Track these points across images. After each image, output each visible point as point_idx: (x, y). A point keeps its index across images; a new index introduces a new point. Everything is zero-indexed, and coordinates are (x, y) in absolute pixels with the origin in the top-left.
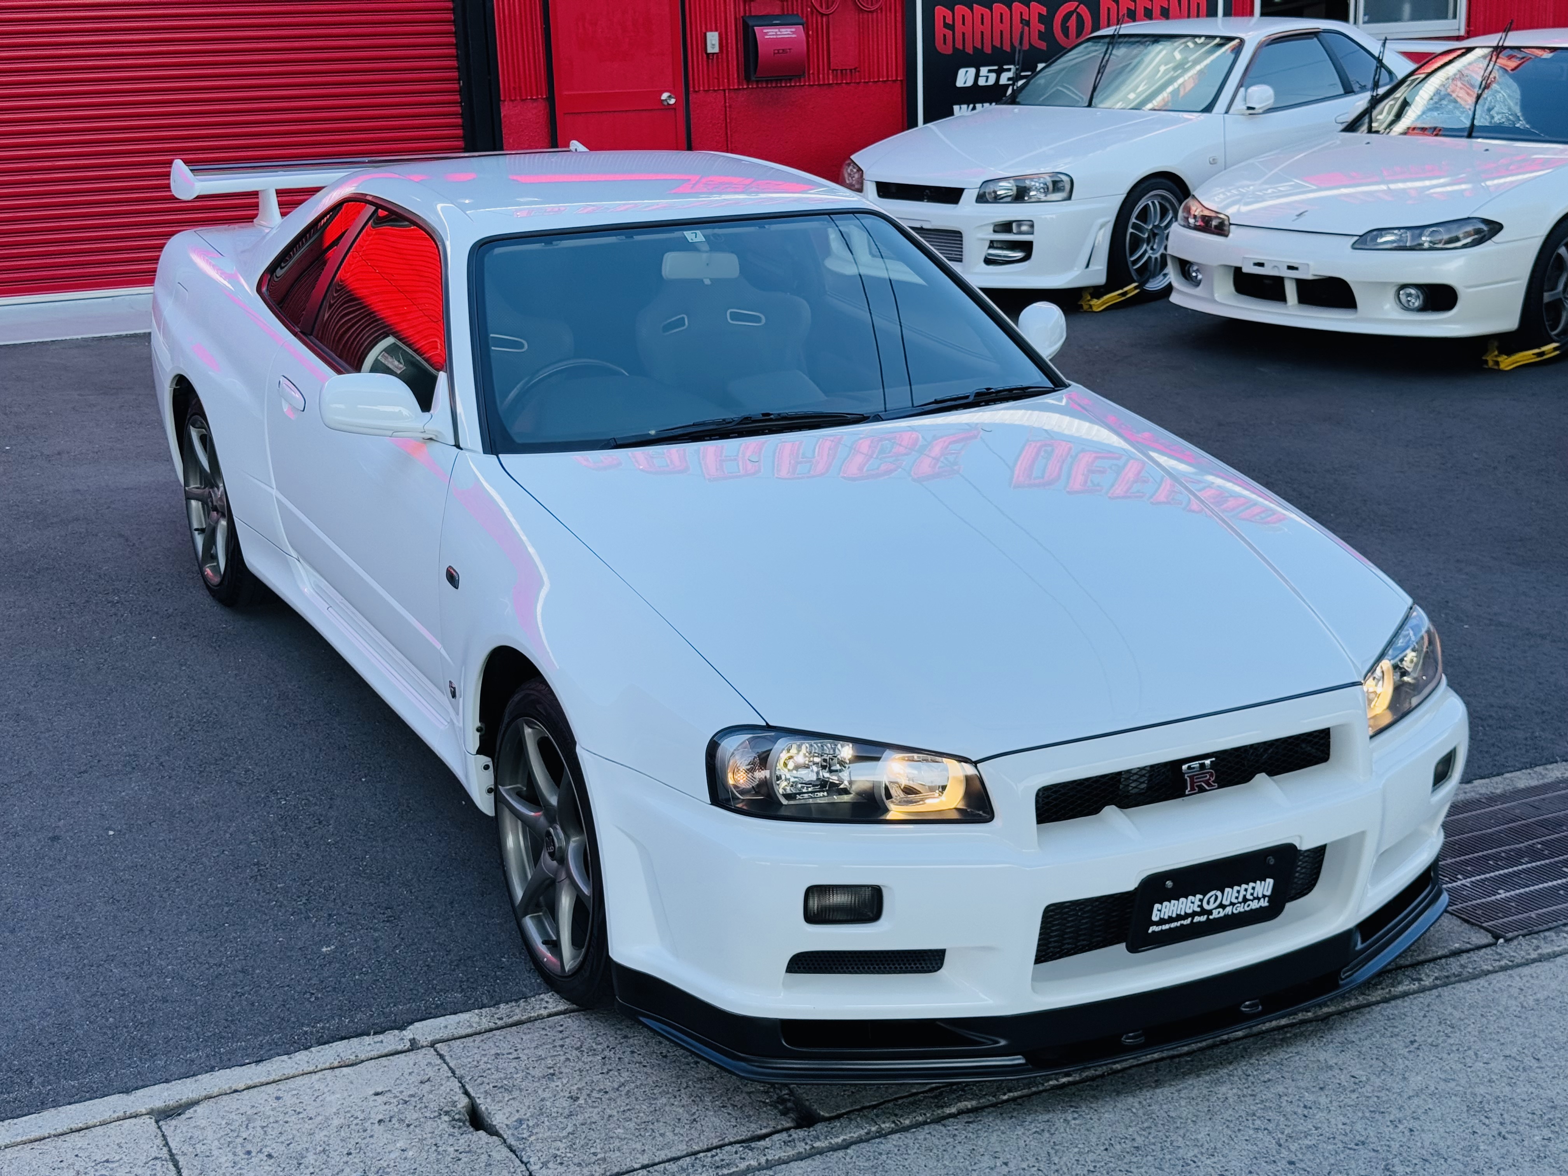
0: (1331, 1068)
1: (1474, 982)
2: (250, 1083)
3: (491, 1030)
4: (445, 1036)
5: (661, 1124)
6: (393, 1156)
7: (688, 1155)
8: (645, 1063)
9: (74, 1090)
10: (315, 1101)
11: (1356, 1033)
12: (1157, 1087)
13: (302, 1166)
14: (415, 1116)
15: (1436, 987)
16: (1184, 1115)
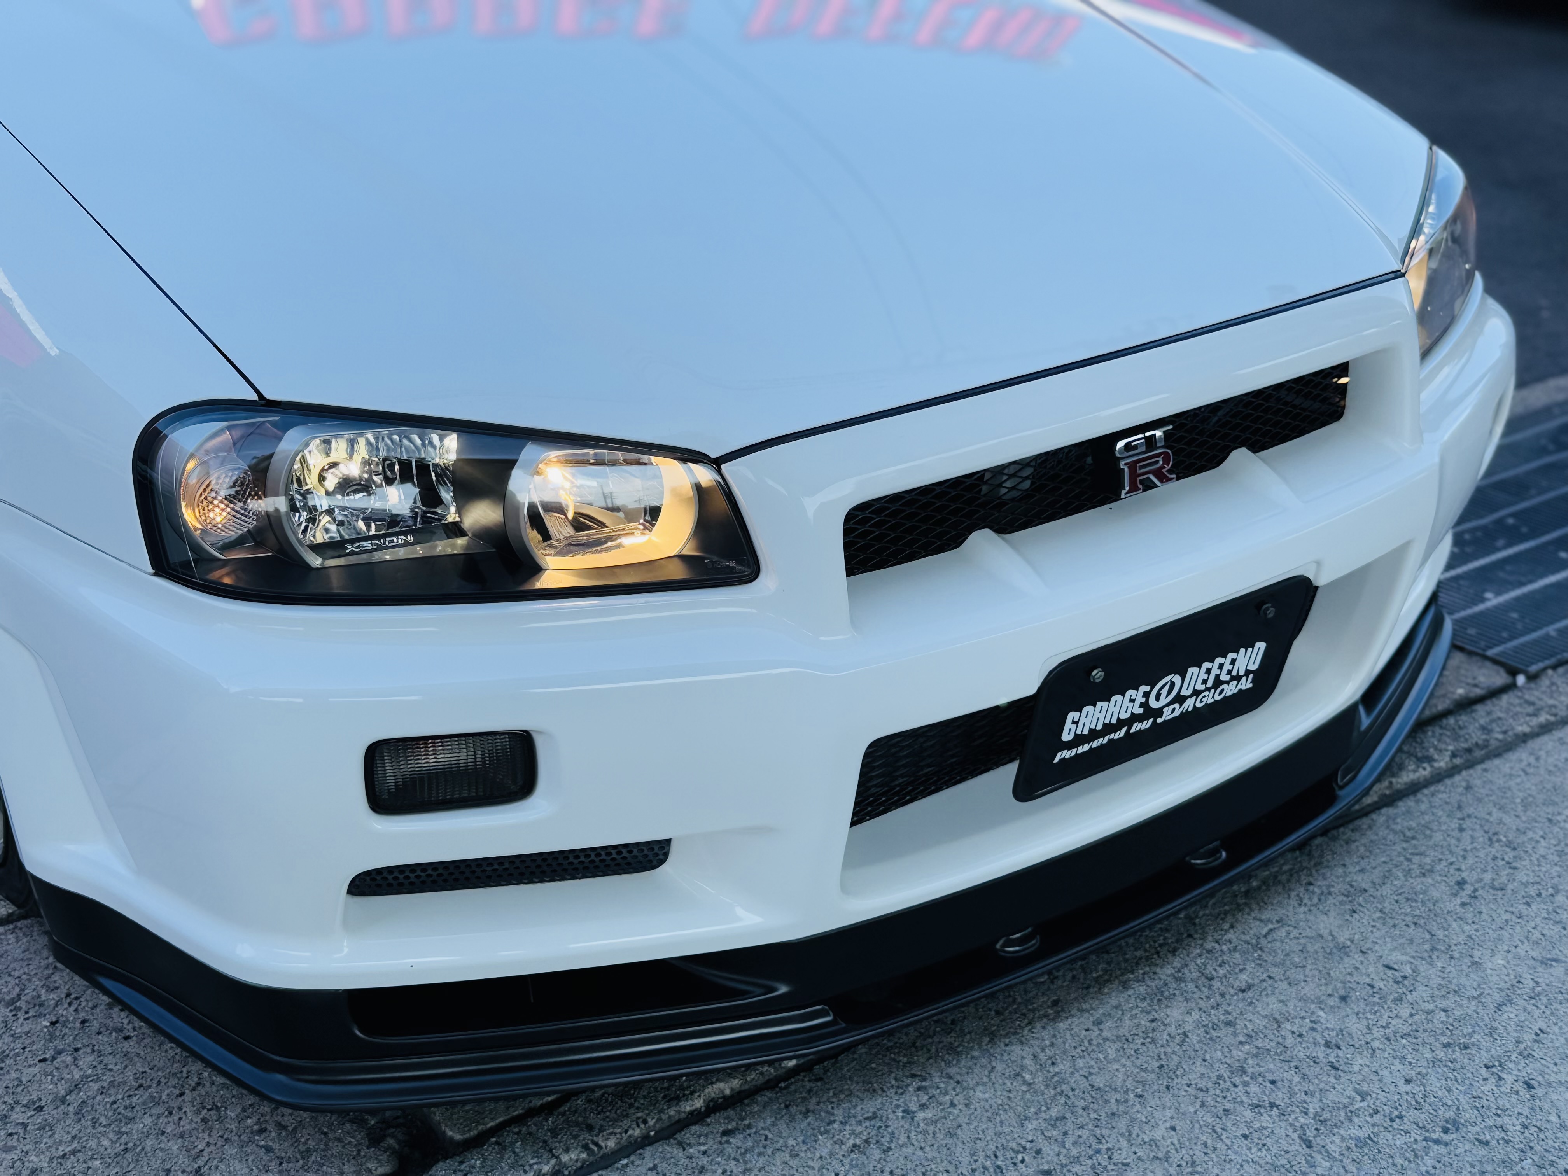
0: (1343, 949)
1: (1513, 756)
11: (1362, 871)
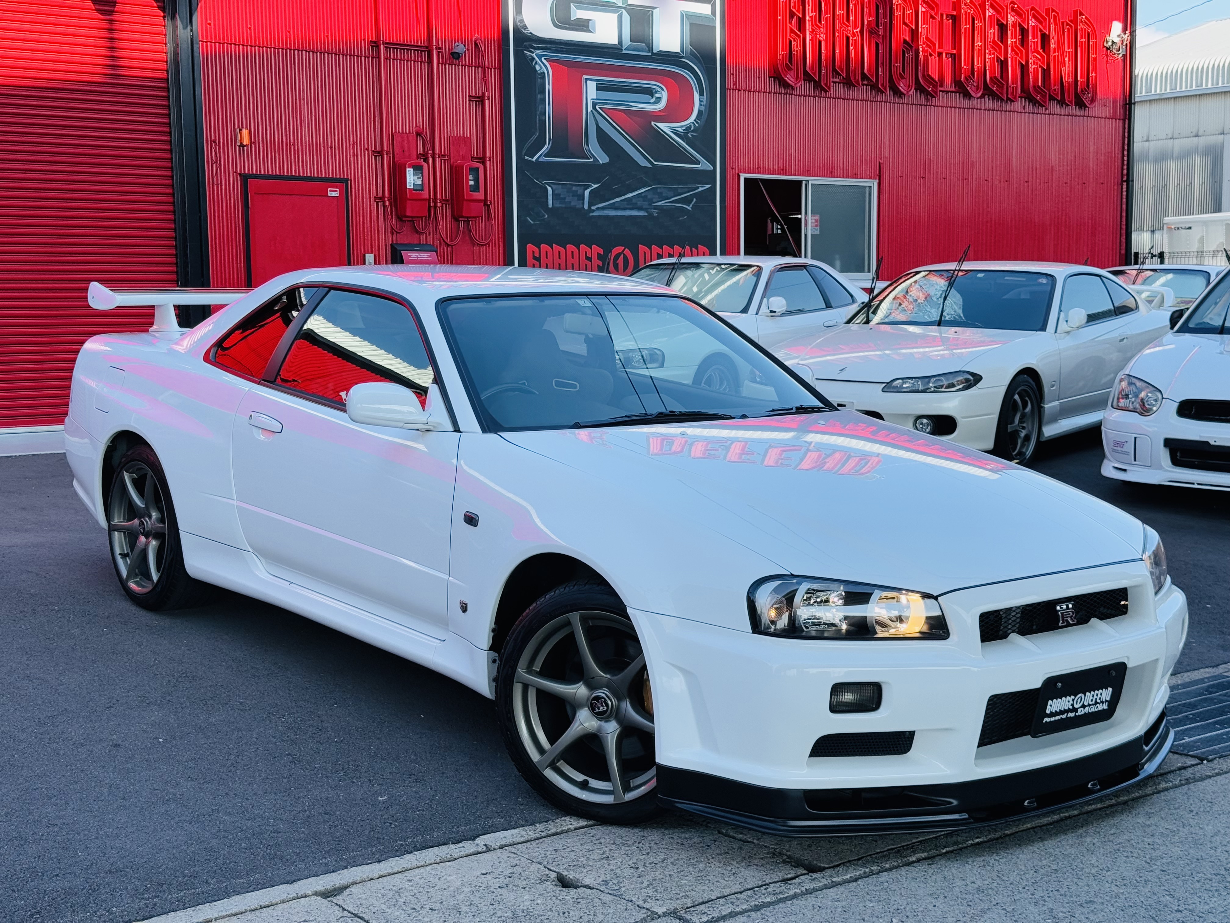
0: (1149, 826)
1: (1206, 781)
2: (381, 873)
3: (539, 839)
4: (508, 843)
5: (712, 877)
6: (526, 903)
7: (745, 890)
8: (670, 848)
9: (246, 885)
10: (439, 879)
11: (1151, 809)
12: (1042, 840)
13: (462, 913)
14: (525, 883)
15: (1182, 785)
16: (1073, 852)
